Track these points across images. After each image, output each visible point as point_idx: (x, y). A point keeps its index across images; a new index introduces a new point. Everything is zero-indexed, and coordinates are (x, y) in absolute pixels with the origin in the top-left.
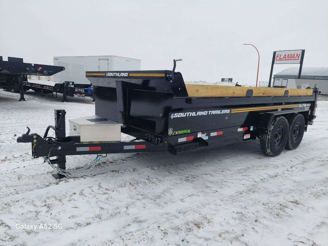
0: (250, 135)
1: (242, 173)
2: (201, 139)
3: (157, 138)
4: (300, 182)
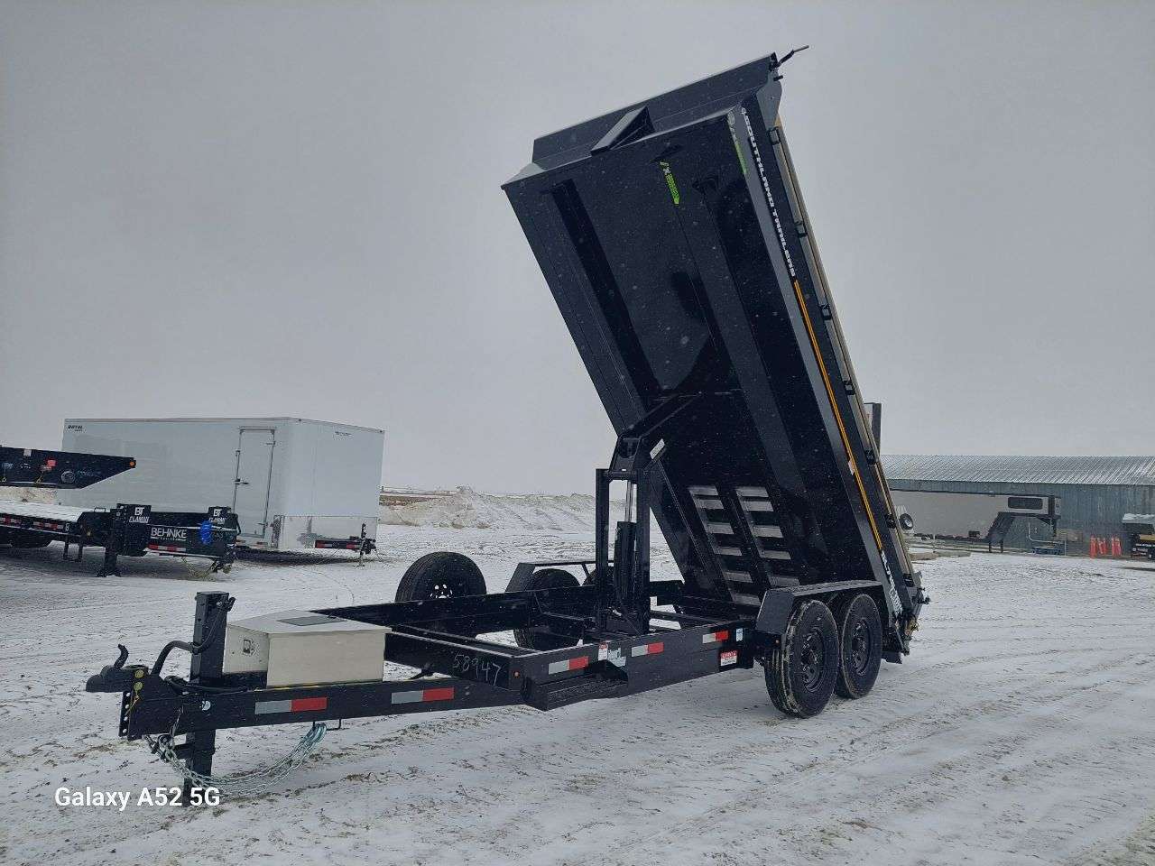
0: (738, 655)
1: (723, 762)
2: (606, 663)
3: (491, 666)
4: (873, 777)
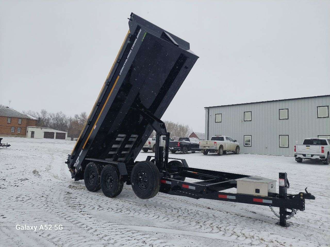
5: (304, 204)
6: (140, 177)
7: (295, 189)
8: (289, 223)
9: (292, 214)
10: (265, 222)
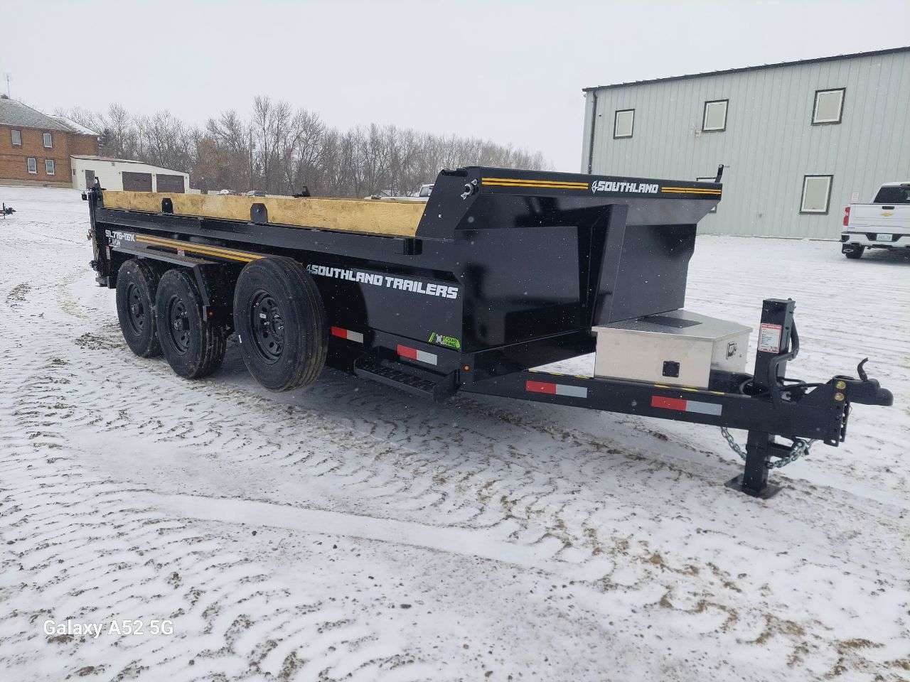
5: (845, 419)
6: (263, 316)
7: (825, 346)
8: (777, 480)
9: (793, 454)
10: (690, 476)
